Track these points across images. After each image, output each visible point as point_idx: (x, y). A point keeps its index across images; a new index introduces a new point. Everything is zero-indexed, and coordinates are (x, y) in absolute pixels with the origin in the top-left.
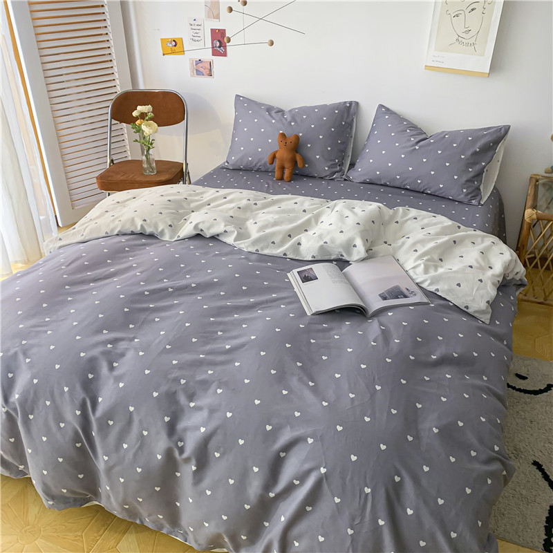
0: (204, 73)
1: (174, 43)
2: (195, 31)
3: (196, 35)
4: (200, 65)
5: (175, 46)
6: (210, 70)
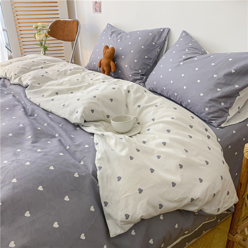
6: (100, 8)
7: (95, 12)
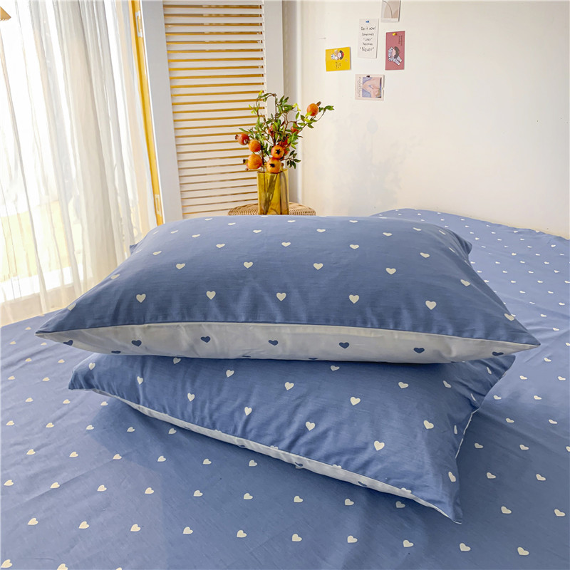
0: (372, 94)
1: (340, 55)
2: (367, 37)
3: (368, 42)
4: (368, 83)
5: (341, 58)
6: (380, 89)
7: (364, 96)
